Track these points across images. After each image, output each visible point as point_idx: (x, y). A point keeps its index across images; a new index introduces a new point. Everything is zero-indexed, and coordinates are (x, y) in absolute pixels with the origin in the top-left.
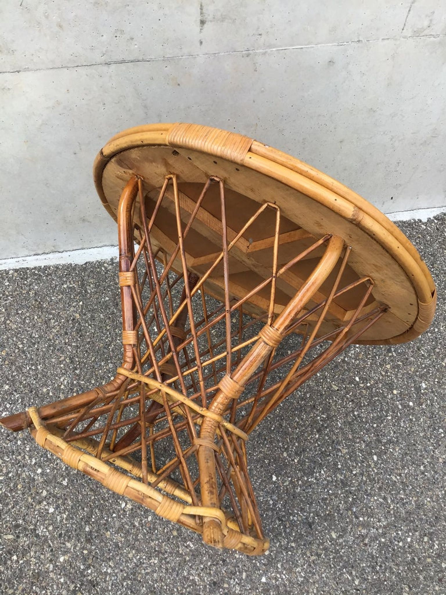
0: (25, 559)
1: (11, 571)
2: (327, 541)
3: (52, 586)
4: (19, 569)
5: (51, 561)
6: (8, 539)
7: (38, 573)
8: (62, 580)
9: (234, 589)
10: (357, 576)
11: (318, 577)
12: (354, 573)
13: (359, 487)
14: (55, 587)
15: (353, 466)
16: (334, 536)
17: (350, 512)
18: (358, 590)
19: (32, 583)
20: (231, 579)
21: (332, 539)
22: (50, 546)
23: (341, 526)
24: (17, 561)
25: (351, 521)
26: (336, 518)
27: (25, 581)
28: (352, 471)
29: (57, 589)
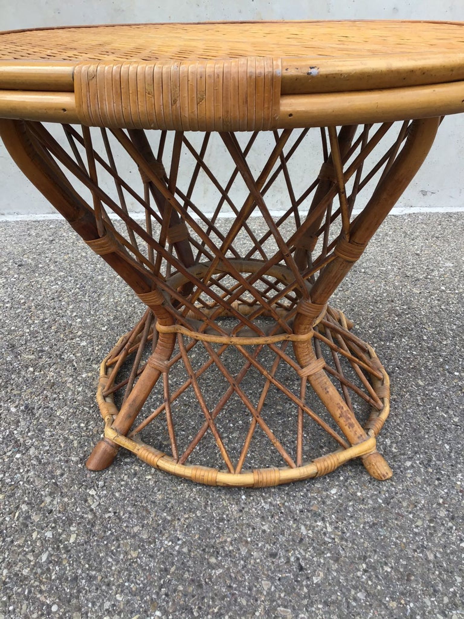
0: (42, 372)
1: (23, 379)
2: (412, 387)
3: (67, 393)
4: (33, 378)
5: (72, 376)
6: (28, 358)
7: (53, 383)
8: (80, 389)
9: (290, 410)
10: (455, 415)
11: (402, 412)
12: (451, 412)
13: (452, 353)
14: (70, 393)
15: (442, 339)
16: (421, 383)
17: (442, 369)
18: (458, 426)
19: (44, 389)
20: (286, 403)
21: (418, 385)
22: (74, 366)
23: (430, 378)
24: (33, 373)
25: (444, 375)
26: (424, 371)
27: (36, 387)
28: (441, 343)
29: (72, 395)
